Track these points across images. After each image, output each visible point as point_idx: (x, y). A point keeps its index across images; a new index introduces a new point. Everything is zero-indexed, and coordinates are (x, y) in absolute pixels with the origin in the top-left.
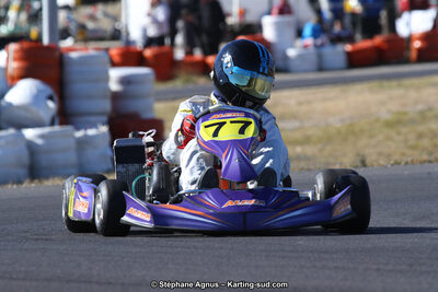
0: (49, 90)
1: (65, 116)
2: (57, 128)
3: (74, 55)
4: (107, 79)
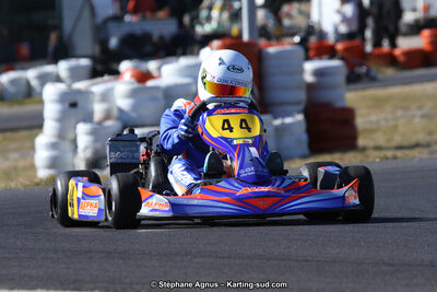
3: (272, 50)
4: (302, 71)
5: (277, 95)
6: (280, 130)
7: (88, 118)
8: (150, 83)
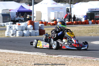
0: (32, 26)
1: (34, 29)
2: (33, 30)
3: (35, 22)
4: (39, 25)
5: (35, 28)
6: (36, 32)
7: (12, 29)
8: (20, 25)
